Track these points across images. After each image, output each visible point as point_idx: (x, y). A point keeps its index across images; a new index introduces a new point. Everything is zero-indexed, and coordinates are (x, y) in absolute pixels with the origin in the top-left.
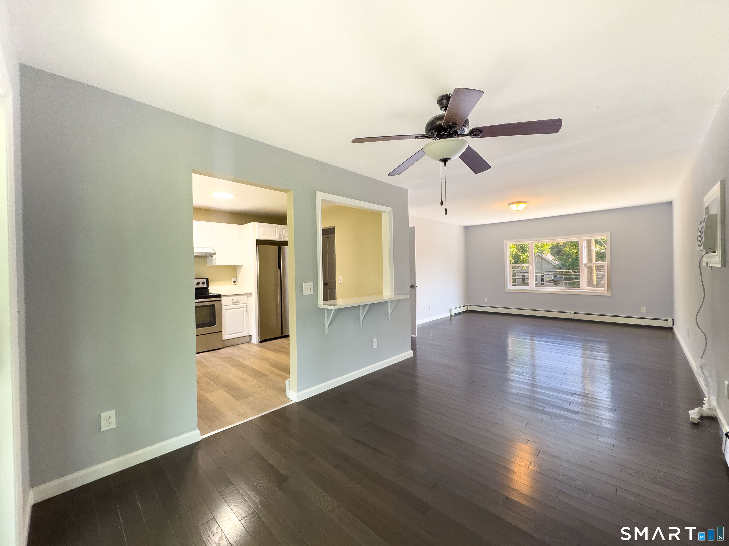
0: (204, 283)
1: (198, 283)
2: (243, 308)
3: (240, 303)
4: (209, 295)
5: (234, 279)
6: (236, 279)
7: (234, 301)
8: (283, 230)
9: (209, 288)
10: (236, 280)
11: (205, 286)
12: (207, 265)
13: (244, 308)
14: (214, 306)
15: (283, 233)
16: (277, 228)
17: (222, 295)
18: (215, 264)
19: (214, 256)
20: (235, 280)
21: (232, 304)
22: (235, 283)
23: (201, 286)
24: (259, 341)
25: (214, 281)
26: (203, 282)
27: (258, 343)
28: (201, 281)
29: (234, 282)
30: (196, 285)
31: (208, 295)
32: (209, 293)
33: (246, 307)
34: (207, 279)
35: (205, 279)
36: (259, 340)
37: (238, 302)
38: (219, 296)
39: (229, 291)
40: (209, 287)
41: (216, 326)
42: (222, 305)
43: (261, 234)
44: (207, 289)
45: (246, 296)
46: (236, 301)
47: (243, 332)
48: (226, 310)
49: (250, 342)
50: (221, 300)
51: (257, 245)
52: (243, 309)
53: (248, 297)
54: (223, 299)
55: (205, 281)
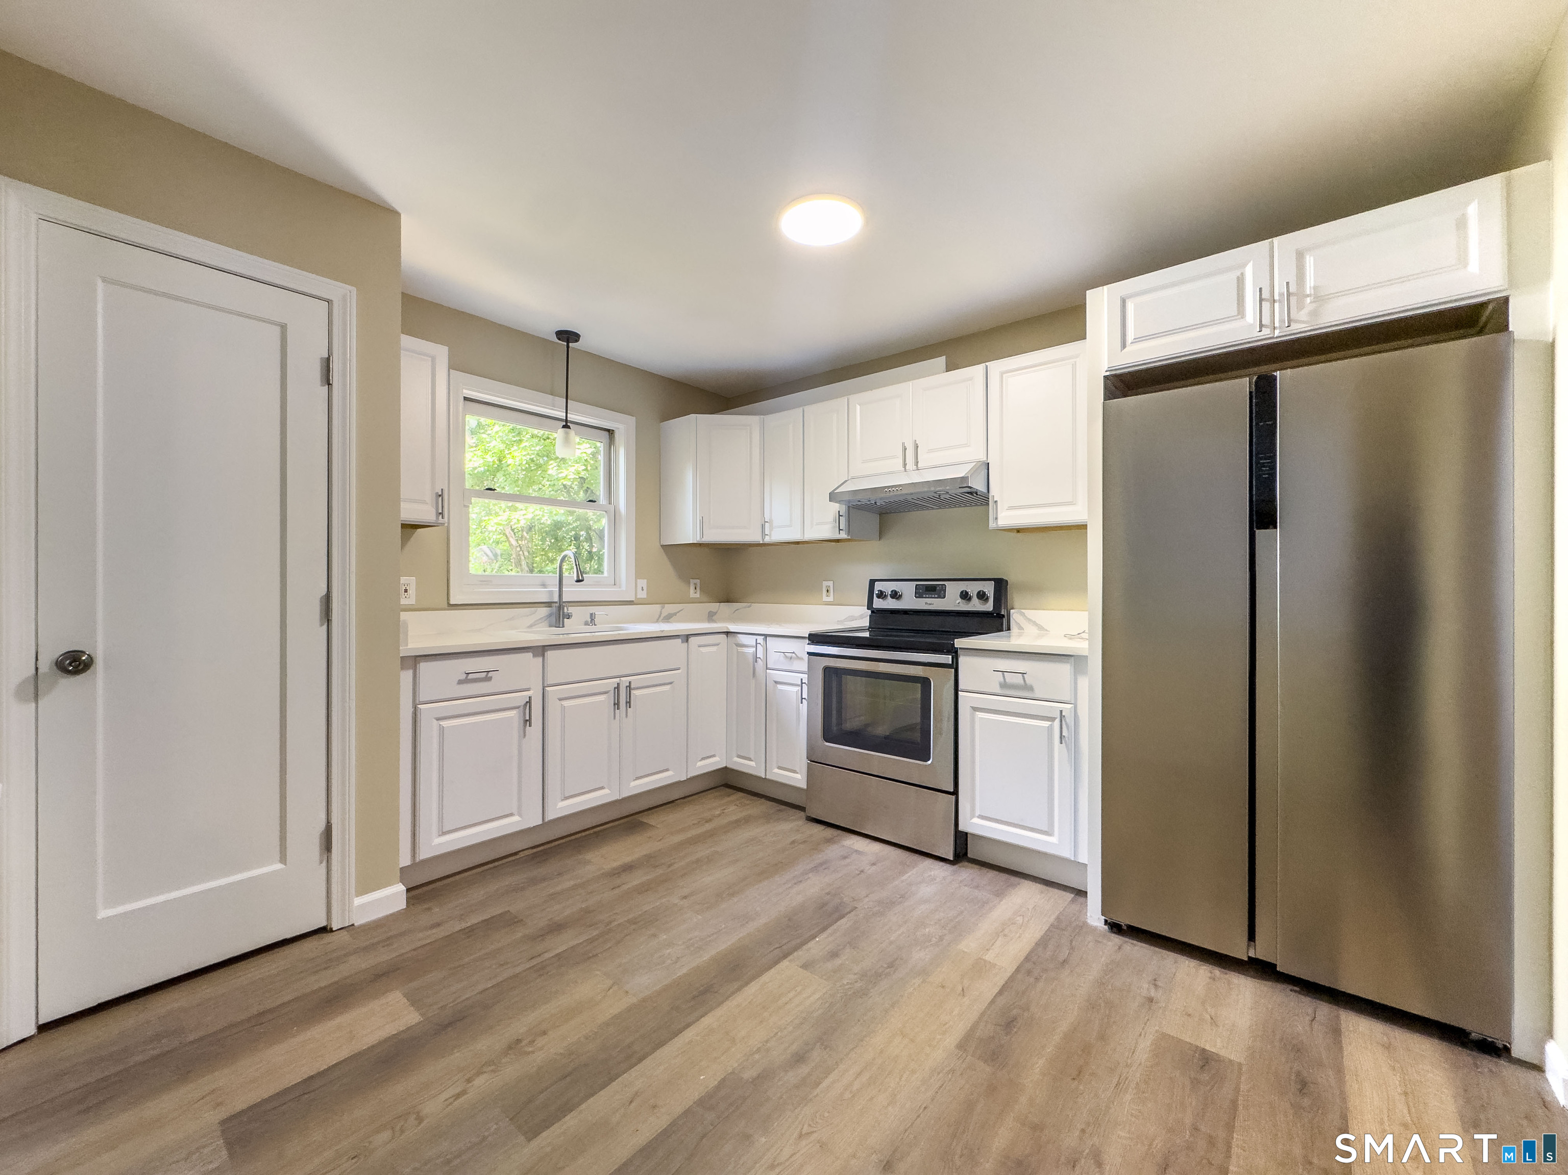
0: (984, 596)
1: (966, 596)
2: (1051, 719)
3: (1036, 696)
7: (1012, 679)
11: (989, 607)
13: (1053, 720)
14: (926, 683)
16: (1249, 269)
17: (956, 646)
21: (998, 690)
23: (974, 605)
26: (983, 591)
28: (973, 588)
30: (960, 601)
34: (1000, 583)
35: (993, 583)
37: (1027, 688)
40: (1007, 613)
41: (929, 762)
43: (1131, 338)
44: (994, 618)
46: (1018, 679)
48: (974, 709)
52: (1046, 724)
55: (989, 589)
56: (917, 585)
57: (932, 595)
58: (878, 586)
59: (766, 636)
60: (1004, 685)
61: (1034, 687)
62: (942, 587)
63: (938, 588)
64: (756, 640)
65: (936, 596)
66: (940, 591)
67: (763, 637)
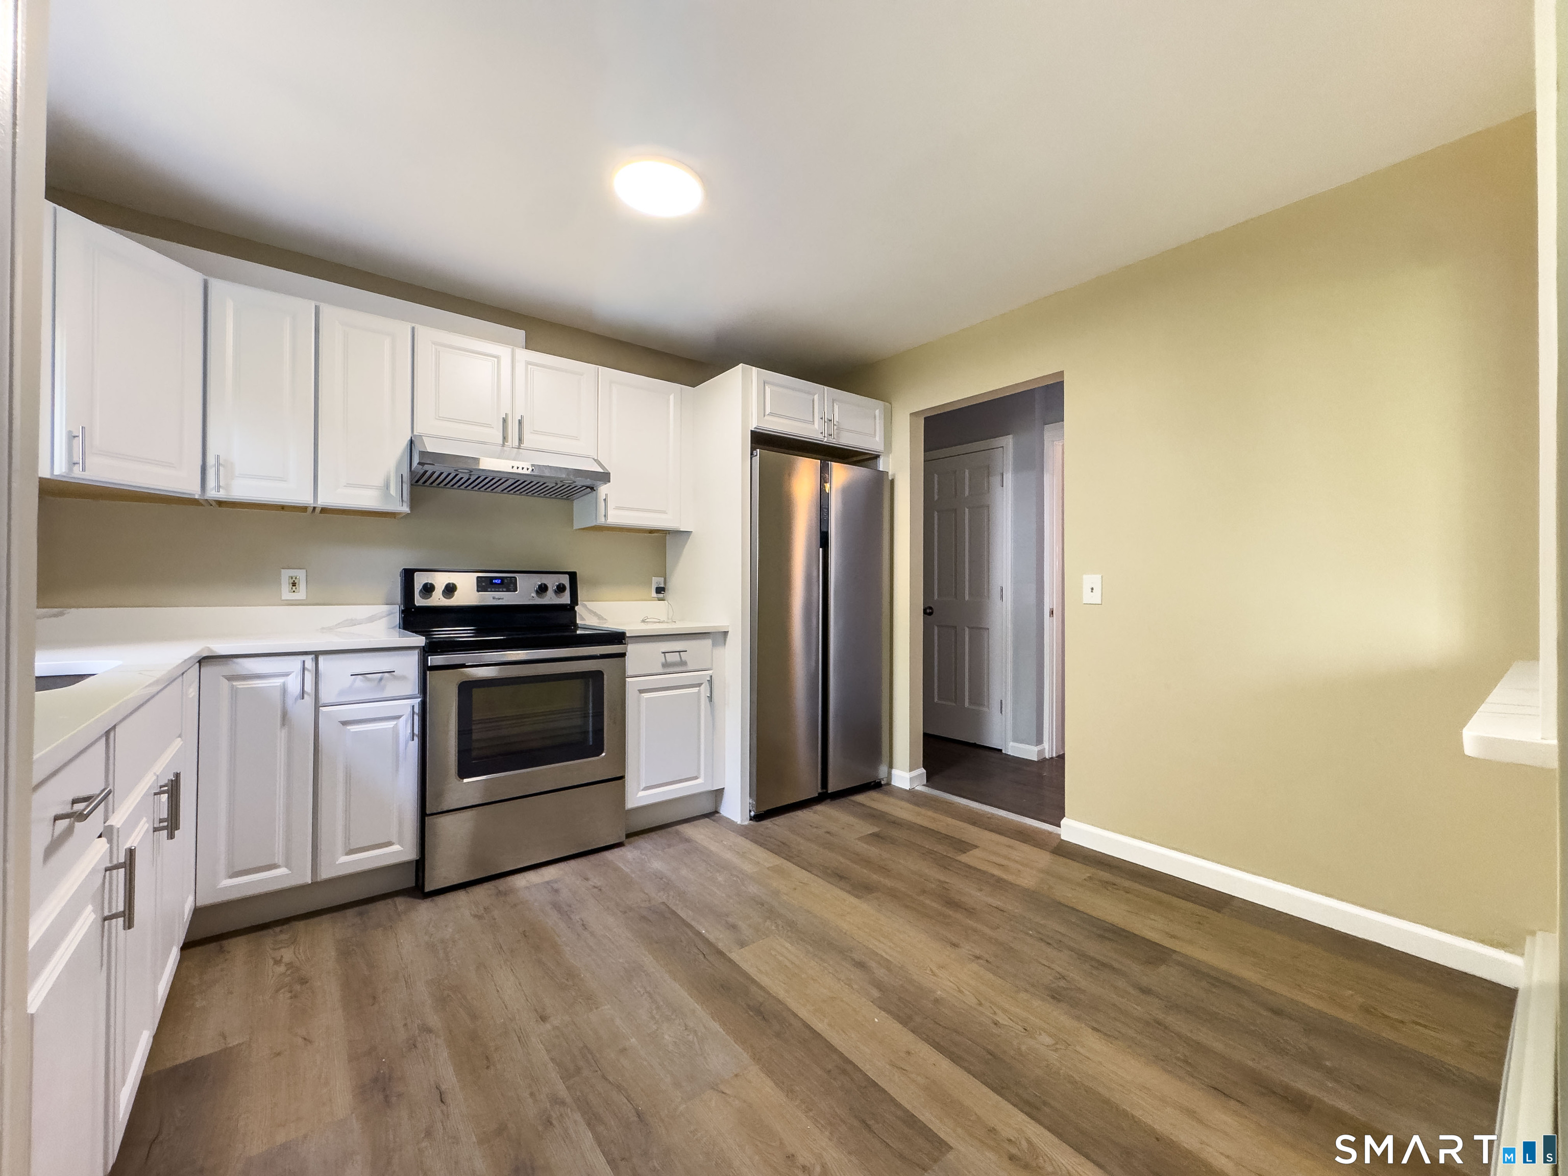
0: (560, 589)
1: (542, 589)
2: (699, 685)
3: (690, 668)
4: (578, 632)
5: (657, 581)
6: (665, 579)
7: (671, 658)
8: (836, 407)
9: (577, 608)
10: (665, 583)
11: (565, 599)
12: (572, 526)
13: (703, 686)
14: (598, 676)
15: (836, 419)
16: (816, 397)
17: (628, 635)
18: (601, 521)
19: (603, 490)
20: (662, 586)
21: (661, 671)
22: (661, 596)
23: (550, 598)
24: (752, 814)
25: (595, 583)
26: (560, 584)
27: (747, 822)
28: (552, 582)
29: (660, 590)
30: (534, 595)
31: (575, 634)
32: (576, 627)
33: (710, 682)
34: (573, 576)
35: (567, 576)
36: (750, 811)
37: (683, 663)
38: (618, 638)
39: (643, 621)
40: (577, 604)
41: (603, 754)
42: (629, 672)
43: (768, 411)
44: (570, 609)
45: (708, 642)
46: (674, 658)
47: (696, 778)
48: (641, 691)
49: (713, 814)
50: (623, 655)
51: (753, 449)
52: (695, 690)
53: (714, 645)
54: (632, 650)
55: (565, 580)
56: (478, 577)
57: (496, 588)
58: (420, 580)
59: (316, 654)
60: (666, 665)
61: (688, 663)
62: (511, 580)
63: (506, 581)
64: (304, 662)
65: (504, 590)
66: (509, 584)
67: (313, 656)
